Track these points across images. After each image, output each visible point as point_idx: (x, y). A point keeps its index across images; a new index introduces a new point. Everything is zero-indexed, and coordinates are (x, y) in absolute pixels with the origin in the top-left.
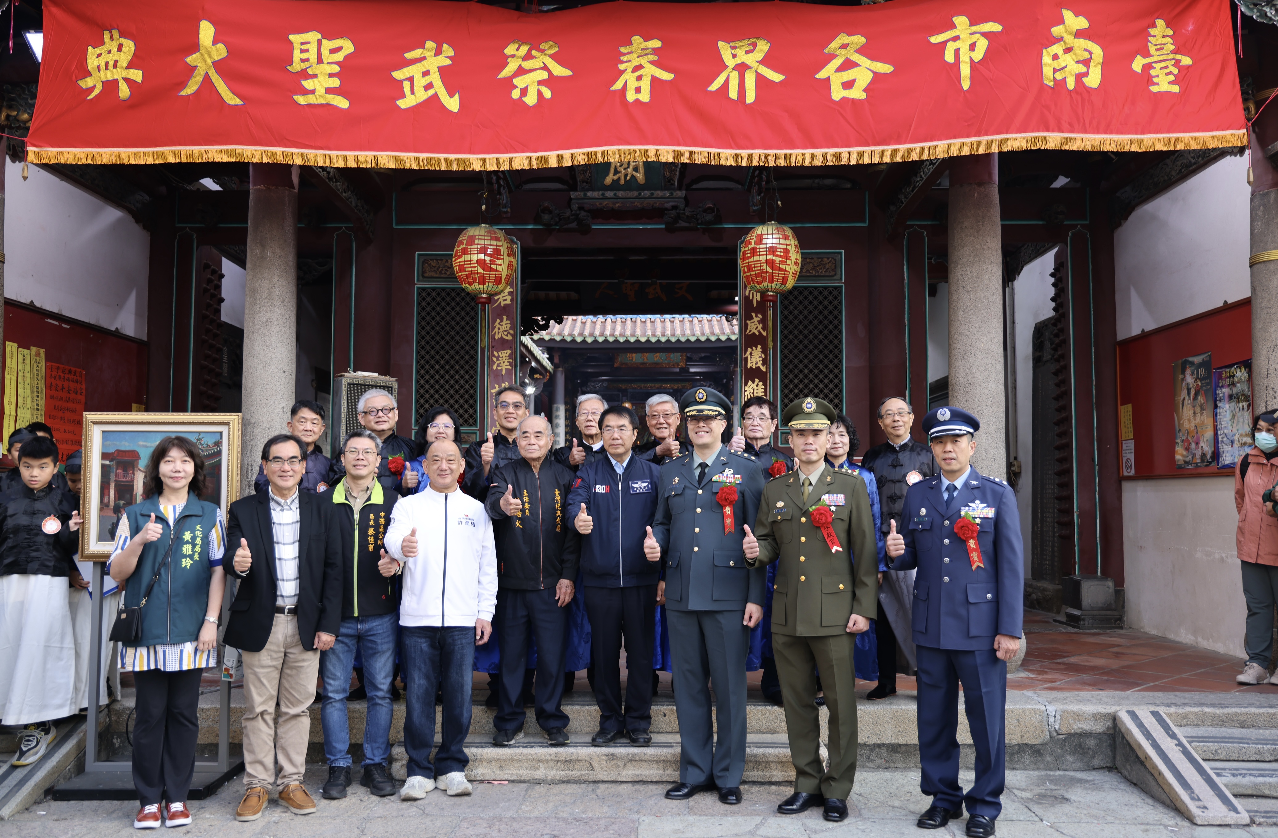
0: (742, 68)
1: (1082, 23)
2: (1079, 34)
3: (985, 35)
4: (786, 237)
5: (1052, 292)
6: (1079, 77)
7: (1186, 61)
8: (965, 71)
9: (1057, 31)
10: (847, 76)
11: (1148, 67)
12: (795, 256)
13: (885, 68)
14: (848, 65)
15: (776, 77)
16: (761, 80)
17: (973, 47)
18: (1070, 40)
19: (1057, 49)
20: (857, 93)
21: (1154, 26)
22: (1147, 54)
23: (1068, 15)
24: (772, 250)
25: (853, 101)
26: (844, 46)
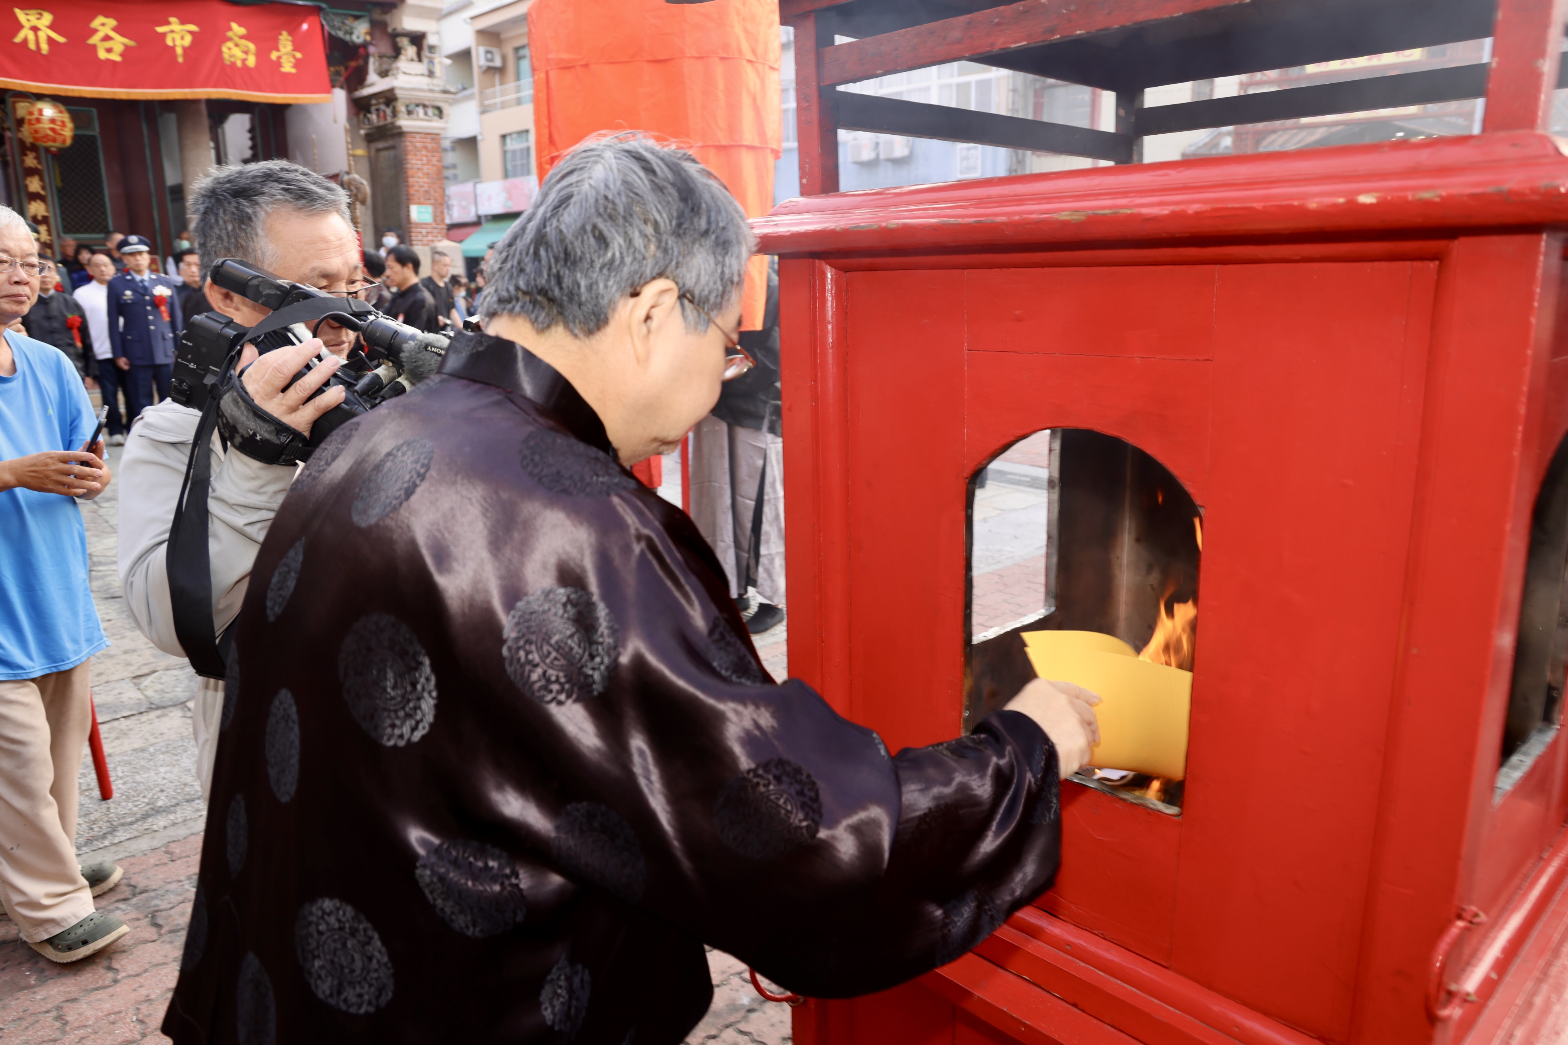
0: (35, 29)
1: (242, 31)
2: (242, 37)
3: (190, 32)
4: (61, 112)
5: (249, 143)
6: (244, 61)
7: (299, 55)
8: (179, 51)
9: (230, 34)
10: (108, 44)
11: (279, 58)
12: (70, 125)
13: (131, 43)
14: (107, 38)
15: (61, 39)
16: (50, 40)
17: (182, 38)
18: (236, 39)
19: (230, 44)
20: (116, 57)
21: (281, 34)
22: (278, 50)
23: (234, 26)
24: (53, 121)
25: (114, 62)
26: (103, 25)
